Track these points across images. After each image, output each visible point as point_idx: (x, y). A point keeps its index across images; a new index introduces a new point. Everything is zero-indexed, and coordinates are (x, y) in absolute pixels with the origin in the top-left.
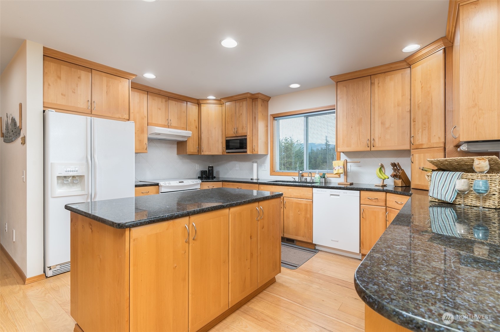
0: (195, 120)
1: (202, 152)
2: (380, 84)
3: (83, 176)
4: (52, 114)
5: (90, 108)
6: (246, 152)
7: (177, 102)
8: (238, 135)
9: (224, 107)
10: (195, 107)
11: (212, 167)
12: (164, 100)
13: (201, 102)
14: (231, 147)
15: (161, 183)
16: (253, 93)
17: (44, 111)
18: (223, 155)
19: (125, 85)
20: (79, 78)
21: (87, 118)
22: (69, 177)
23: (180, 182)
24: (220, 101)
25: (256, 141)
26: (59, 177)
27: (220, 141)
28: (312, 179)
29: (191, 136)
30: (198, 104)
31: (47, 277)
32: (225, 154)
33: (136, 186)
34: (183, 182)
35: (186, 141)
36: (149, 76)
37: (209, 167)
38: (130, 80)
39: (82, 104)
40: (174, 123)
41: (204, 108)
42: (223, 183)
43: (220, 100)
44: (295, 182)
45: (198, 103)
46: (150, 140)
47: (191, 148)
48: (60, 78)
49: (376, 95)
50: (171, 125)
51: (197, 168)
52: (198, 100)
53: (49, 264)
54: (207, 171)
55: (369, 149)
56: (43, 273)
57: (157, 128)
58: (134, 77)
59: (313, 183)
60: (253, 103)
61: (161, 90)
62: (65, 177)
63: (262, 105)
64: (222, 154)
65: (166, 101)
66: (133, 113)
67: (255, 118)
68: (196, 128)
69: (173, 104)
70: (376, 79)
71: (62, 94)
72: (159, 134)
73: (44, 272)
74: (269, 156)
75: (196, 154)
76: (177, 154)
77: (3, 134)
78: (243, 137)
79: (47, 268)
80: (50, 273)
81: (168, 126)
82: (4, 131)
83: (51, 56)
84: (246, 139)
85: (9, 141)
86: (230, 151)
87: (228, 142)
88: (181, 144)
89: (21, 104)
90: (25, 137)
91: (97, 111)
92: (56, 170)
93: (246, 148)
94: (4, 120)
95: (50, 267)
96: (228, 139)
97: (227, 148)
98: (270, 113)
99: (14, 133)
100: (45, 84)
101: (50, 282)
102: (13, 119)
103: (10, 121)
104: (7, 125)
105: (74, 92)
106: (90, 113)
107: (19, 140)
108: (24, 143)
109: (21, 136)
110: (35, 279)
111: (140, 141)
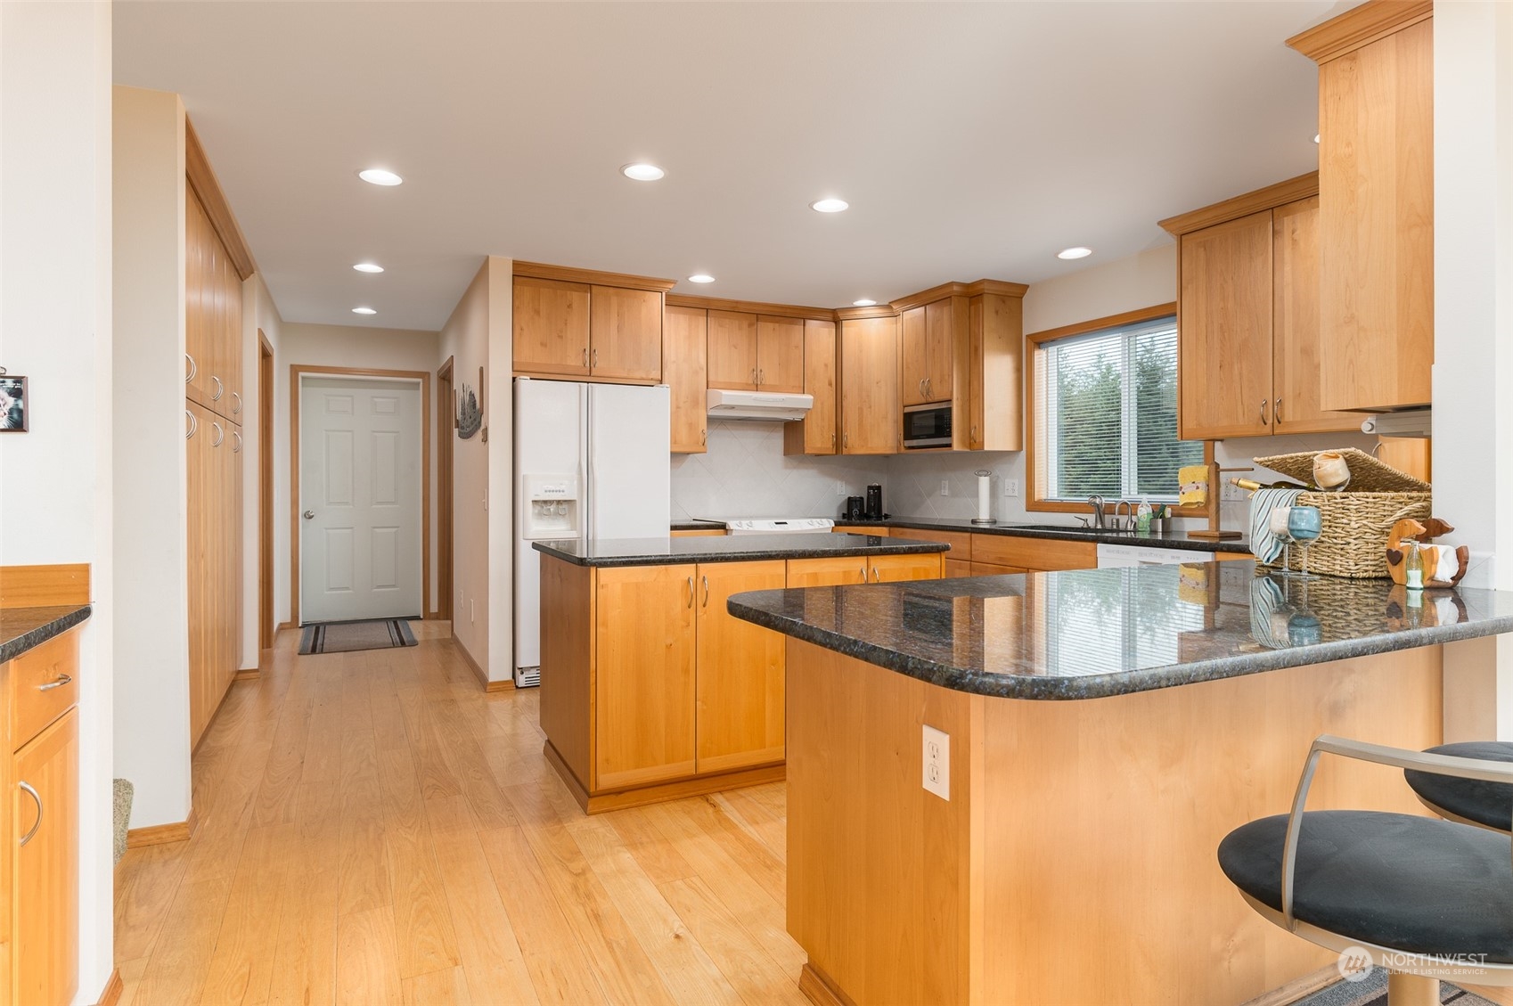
0: (826, 365)
1: (844, 448)
2: (1298, 232)
3: (575, 501)
4: (525, 384)
5: (588, 364)
6: (950, 446)
7: (777, 325)
8: (930, 400)
9: (900, 325)
10: (826, 329)
11: (879, 488)
12: (747, 322)
13: (841, 315)
14: (914, 433)
15: (732, 525)
16: (969, 281)
17: (514, 379)
18: (898, 455)
19: (656, 301)
20: (570, 306)
21: (580, 386)
22: (551, 502)
23: (777, 523)
24: (890, 309)
25: (979, 414)
26: (535, 501)
27: (891, 417)
28: (1132, 521)
29: (811, 407)
30: (836, 323)
31: (517, 687)
32: (903, 450)
33: (674, 528)
34: (786, 523)
35: (803, 420)
36: (702, 279)
37: (870, 488)
38: (664, 294)
39: (574, 361)
40: (769, 377)
41: (850, 329)
42: (892, 529)
43: (889, 307)
44: (1088, 529)
45: (836, 318)
46: (712, 421)
47: (818, 438)
48: (537, 312)
49: (1288, 268)
50: (763, 382)
51: (841, 490)
52: (834, 312)
53: (521, 664)
54: (862, 498)
55: (1267, 430)
56: (511, 678)
57: (724, 392)
58: (671, 286)
59: (1118, 531)
60: (972, 307)
61: (737, 302)
62: (545, 502)
63: (997, 312)
64: (895, 452)
65: (750, 325)
66: (674, 362)
67: (976, 349)
68: (830, 384)
69: (766, 328)
70: (1285, 218)
71: (542, 344)
72: (733, 408)
73: (514, 677)
74: (1024, 453)
75: (831, 453)
76: (785, 455)
77: (457, 421)
78: (944, 406)
79: (518, 672)
80: (522, 681)
81: (757, 387)
82: (459, 416)
83: (525, 274)
84: (949, 410)
85: (466, 435)
86: (915, 443)
87: (908, 418)
88: (792, 430)
89: (482, 368)
90: (486, 429)
91: (601, 366)
92: (533, 488)
93: (949, 435)
94: (460, 396)
95: (522, 671)
96: (908, 410)
97: (908, 435)
98: (1027, 331)
99: (472, 421)
100: (517, 328)
101: (522, 697)
102: (472, 395)
103: (467, 398)
104: (463, 405)
105: (561, 337)
106: (587, 375)
107: (479, 435)
108: (485, 440)
109: (482, 427)
110: (501, 687)
111: (691, 426)
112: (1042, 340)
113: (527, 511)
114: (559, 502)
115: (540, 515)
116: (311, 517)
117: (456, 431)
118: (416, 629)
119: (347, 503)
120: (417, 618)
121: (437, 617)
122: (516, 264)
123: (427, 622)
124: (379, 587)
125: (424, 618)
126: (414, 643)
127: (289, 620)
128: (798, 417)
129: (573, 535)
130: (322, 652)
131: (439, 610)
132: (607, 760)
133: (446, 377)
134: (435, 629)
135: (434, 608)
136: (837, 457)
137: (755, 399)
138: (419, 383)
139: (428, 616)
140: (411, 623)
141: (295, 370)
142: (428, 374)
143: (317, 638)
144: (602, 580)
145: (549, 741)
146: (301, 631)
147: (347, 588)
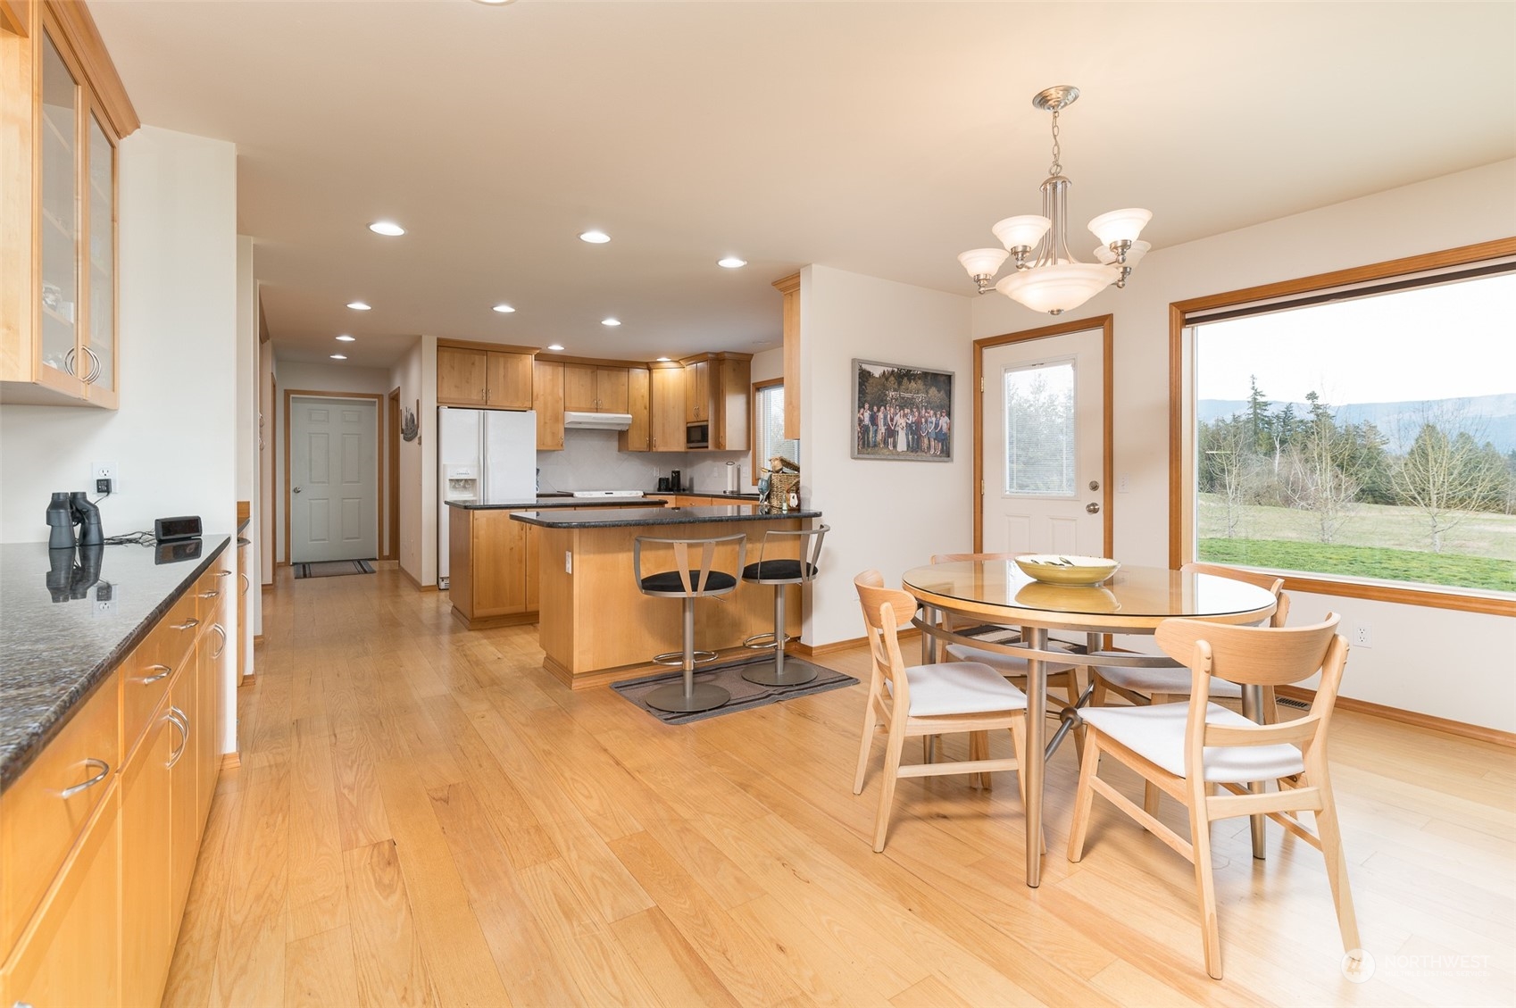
0: (643, 396)
1: (654, 448)
3: (475, 480)
4: (445, 411)
5: (484, 398)
6: (707, 447)
7: (610, 372)
8: (699, 420)
9: (684, 373)
10: (643, 374)
11: (678, 472)
12: (589, 371)
13: (652, 366)
14: (692, 440)
15: (577, 494)
16: (719, 352)
17: (438, 407)
19: (529, 360)
20: (473, 364)
21: (479, 412)
22: (461, 480)
23: (606, 493)
24: (680, 363)
25: (724, 429)
26: (452, 480)
27: (681, 430)
29: (631, 422)
30: (649, 370)
31: (439, 589)
32: (689, 451)
33: (538, 495)
34: (612, 493)
35: (628, 430)
36: (556, 348)
37: (673, 472)
38: (534, 354)
39: (475, 396)
40: (605, 404)
41: (657, 375)
43: (678, 362)
45: (649, 367)
46: (567, 431)
47: (637, 441)
48: (452, 368)
50: (601, 407)
51: (655, 473)
52: (647, 363)
53: (441, 575)
54: (668, 478)
57: (574, 413)
58: (538, 351)
60: (720, 367)
61: (584, 358)
62: (458, 480)
63: (734, 370)
64: (685, 451)
65: (592, 372)
66: (540, 396)
67: (722, 392)
68: (646, 408)
69: (602, 374)
71: (456, 386)
72: (580, 423)
73: (437, 583)
74: (751, 452)
75: (647, 450)
76: (619, 451)
77: (402, 430)
78: (705, 423)
79: (440, 580)
80: (443, 585)
81: (597, 410)
82: (404, 427)
83: (443, 345)
84: (707, 426)
85: (408, 439)
86: (692, 445)
87: (689, 430)
88: (622, 435)
89: (418, 401)
90: (421, 437)
91: (492, 400)
92: (449, 473)
93: (707, 441)
94: (404, 415)
95: (443, 579)
96: (689, 425)
97: (689, 440)
98: (753, 380)
99: (412, 432)
100: (440, 377)
101: (443, 594)
102: (412, 415)
103: (409, 417)
104: (406, 419)
105: (468, 382)
106: (484, 406)
107: (416, 440)
108: (420, 443)
109: (419, 436)
110: (429, 589)
111: (554, 434)
112: (760, 387)
113: (445, 485)
114: (466, 480)
115: (454, 487)
116: (299, 492)
117: (402, 436)
118: (374, 565)
119: (324, 482)
120: (375, 559)
121: (388, 558)
122: (439, 340)
123: (382, 562)
124: (347, 539)
125: (379, 559)
126: (373, 572)
127: (283, 560)
128: (625, 428)
129: (474, 498)
130: (311, 577)
131: (390, 553)
132: (479, 603)
133: (395, 398)
134: (387, 565)
135: (386, 552)
136: (649, 453)
137: (594, 418)
138: (375, 402)
139: (382, 557)
140: (370, 563)
141: (287, 393)
142: (382, 395)
143: (304, 570)
144: (476, 516)
145: (454, 606)
146: (292, 568)
147: (324, 540)
